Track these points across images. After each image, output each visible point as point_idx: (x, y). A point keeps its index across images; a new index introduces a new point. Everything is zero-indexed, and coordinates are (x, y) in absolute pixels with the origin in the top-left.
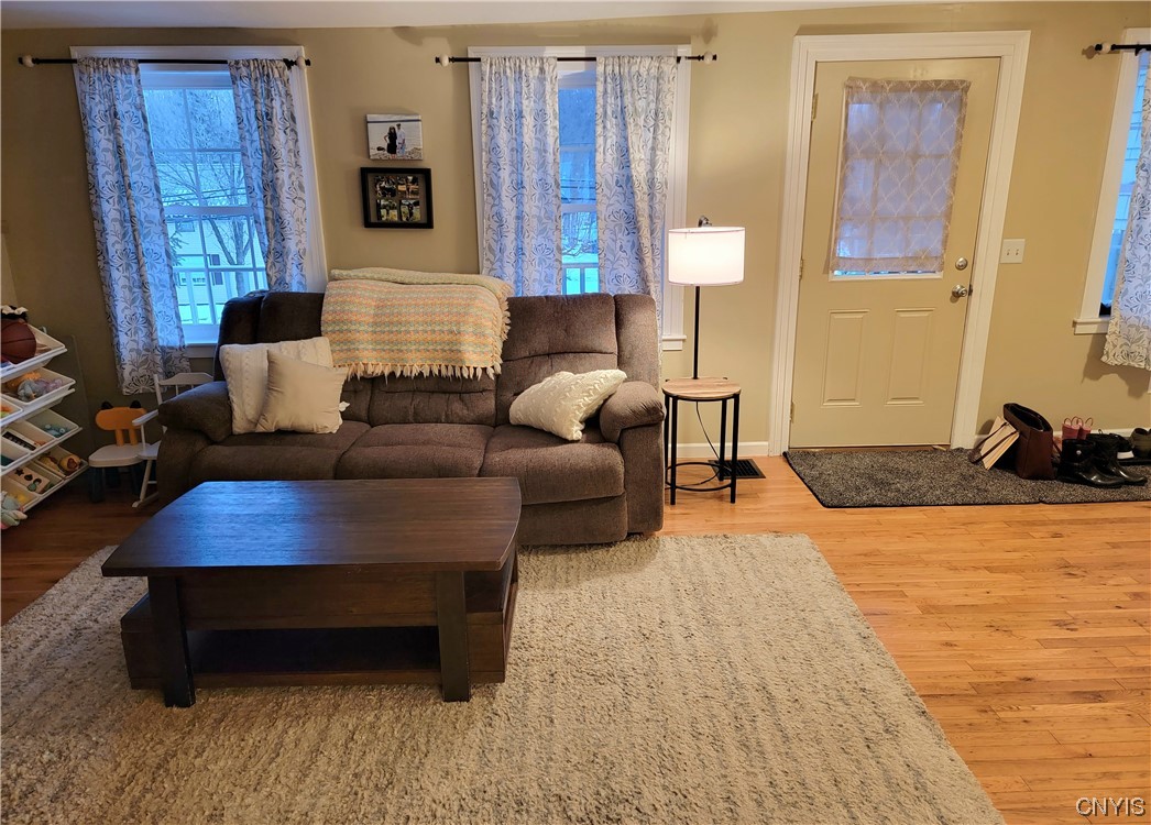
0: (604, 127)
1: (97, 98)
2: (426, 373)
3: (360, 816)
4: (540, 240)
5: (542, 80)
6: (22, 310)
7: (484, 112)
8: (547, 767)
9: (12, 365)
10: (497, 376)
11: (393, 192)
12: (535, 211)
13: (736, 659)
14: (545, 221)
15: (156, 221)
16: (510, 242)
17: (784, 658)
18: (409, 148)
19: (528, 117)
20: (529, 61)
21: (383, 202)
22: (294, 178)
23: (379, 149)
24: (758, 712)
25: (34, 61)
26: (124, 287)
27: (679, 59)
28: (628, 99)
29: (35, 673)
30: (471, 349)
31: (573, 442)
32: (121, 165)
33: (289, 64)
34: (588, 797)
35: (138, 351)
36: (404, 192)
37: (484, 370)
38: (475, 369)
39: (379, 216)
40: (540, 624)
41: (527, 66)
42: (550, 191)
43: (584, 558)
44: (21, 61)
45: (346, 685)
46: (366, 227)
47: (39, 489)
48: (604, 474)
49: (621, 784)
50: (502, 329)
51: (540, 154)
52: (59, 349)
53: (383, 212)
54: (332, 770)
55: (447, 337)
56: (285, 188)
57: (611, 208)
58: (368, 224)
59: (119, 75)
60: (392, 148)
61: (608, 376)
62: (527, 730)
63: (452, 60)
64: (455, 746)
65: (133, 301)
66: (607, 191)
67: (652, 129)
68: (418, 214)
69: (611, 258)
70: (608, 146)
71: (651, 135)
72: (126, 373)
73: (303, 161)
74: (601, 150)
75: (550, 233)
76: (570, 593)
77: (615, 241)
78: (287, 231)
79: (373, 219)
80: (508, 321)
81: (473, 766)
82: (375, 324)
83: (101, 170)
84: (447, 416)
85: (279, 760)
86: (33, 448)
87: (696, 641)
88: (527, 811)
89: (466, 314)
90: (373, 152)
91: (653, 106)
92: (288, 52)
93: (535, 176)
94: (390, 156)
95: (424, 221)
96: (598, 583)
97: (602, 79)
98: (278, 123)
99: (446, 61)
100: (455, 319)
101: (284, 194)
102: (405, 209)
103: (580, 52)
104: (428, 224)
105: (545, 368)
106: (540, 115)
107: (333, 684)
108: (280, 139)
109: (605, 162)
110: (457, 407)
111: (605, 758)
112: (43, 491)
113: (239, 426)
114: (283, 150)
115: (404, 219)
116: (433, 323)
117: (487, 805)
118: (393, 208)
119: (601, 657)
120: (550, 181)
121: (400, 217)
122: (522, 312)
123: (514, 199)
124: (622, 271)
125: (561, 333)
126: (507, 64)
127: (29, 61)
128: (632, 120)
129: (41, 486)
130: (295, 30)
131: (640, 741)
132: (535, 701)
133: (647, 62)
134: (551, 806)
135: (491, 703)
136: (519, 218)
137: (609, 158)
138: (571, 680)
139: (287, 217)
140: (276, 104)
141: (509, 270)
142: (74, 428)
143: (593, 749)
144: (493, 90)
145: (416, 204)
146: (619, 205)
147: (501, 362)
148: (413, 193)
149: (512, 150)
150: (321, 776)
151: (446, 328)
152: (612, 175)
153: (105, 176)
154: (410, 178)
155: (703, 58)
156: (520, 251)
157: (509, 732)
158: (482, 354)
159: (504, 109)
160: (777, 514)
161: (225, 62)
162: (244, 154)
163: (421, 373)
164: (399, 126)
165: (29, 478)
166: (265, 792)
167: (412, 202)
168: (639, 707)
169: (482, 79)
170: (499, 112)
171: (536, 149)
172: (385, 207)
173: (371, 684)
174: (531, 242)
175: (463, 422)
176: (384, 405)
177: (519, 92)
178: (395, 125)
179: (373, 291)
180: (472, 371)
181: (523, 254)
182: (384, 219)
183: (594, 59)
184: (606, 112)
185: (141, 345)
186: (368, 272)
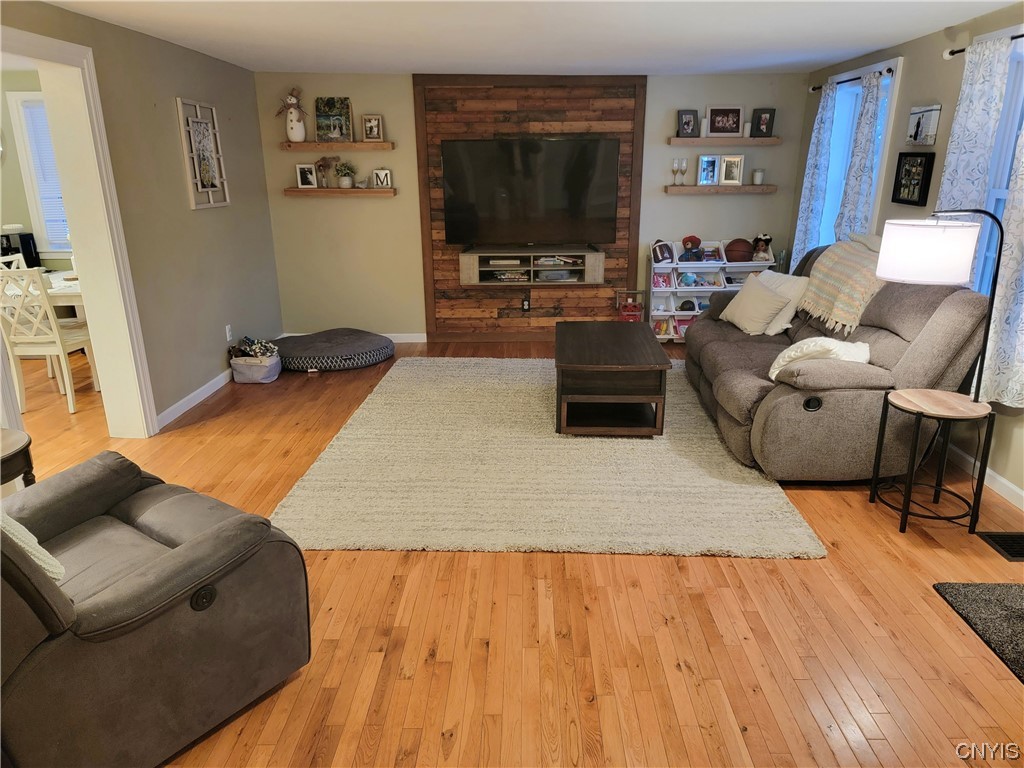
60: (916, 136)
147: (857, 324)
158: (847, 313)
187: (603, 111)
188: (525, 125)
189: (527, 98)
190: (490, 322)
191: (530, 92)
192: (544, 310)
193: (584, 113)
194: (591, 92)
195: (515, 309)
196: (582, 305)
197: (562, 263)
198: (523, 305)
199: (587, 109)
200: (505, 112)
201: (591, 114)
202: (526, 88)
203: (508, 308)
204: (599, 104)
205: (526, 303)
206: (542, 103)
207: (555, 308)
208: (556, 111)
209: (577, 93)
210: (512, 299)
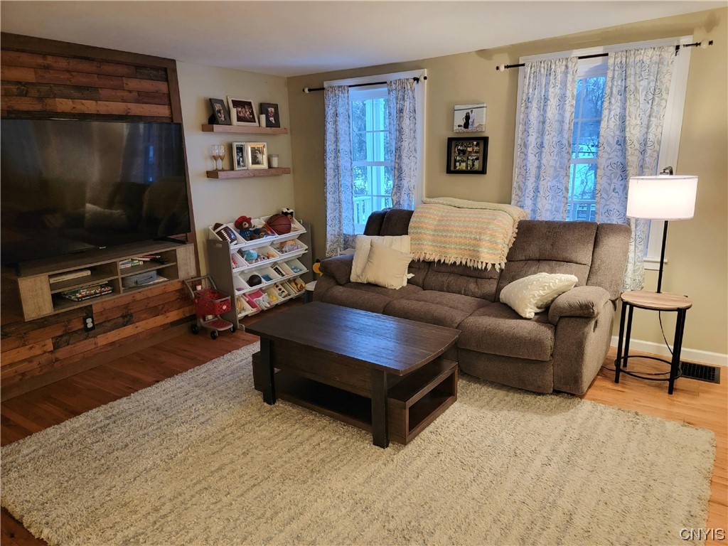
0: (610, 102)
1: (330, 106)
2: (458, 263)
3: (296, 479)
4: (554, 183)
5: (566, 73)
6: (291, 211)
7: (524, 98)
8: (395, 497)
9: (277, 235)
10: (501, 270)
11: (464, 152)
12: (552, 163)
13: (568, 490)
14: (559, 169)
15: (349, 169)
16: (531, 184)
17: (606, 503)
18: (476, 125)
19: (552, 100)
20: (557, 61)
21: (458, 158)
22: (411, 145)
23: (459, 126)
24: (552, 526)
25: (309, 90)
26: (332, 202)
27: (678, 48)
28: (631, 80)
29: (233, 373)
30: (486, 250)
31: (526, 319)
32: (337, 141)
33: (417, 79)
34: (404, 522)
35: (334, 235)
36: (471, 152)
37: (494, 265)
38: (487, 264)
39: (455, 167)
40: (457, 424)
41: (556, 65)
42: (564, 149)
43: (517, 397)
44: (304, 90)
45: (336, 419)
46: (447, 173)
47: (283, 296)
48: (536, 343)
49: (427, 524)
50: (510, 240)
51: (560, 124)
52: (303, 230)
53: (458, 164)
54: (301, 454)
55: (473, 242)
56: (406, 151)
57: (609, 161)
58: (449, 171)
59: (340, 94)
60: (466, 125)
61: (563, 278)
62: (401, 475)
63: (507, 67)
64: (360, 468)
65: (335, 210)
66: (607, 149)
67: (650, 102)
68: (477, 165)
69: (605, 196)
70: (612, 116)
71: (650, 106)
72: (328, 246)
73: (418, 135)
74: (606, 119)
75: (562, 178)
76: (490, 414)
77: (610, 184)
78: (403, 175)
79: (452, 169)
80: (515, 235)
81: (361, 480)
82: (435, 230)
83: (328, 143)
84: (465, 290)
85: (285, 441)
86: (283, 275)
87: (549, 470)
88: (368, 513)
89: (487, 228)
90: (456, 128)
91: (652, 84)
92: (416, 73)
93: (555, 139)
94: (465, 130)
95: (481, 169)
96: (513, 414)
97: (612, 68)
98: (406, 114)
99: (502, 68)
100: (479, 231)
101: (404, 155)
102: (470, 162)
103: (599, 50)
104: (483, 171)
105: (533, 269)
106: (563, 98)
107: (331, 416)
108: (406, 122)
109: (608, 128)
110: (472, 286)
111: (430, 507)
112: (284, 297)
113: (353, 278)
114: (407, 130)
115: (469, 168)
116: (466, 232)
117: (351, 501)
118: (463, 162)
119: (476, 454)
120: (565, 142)
121: (467, 167)
122: (526, 230)
123: (537, 155)
124: (612, 207)
125: (548, 247)
126: (542, 65)
127: (306, 90)
128: (632, 96)
129: (284, 294)
130: (423, 60)
131: (458, 507)
132: (419, 463)
133: (650, 52)
134: (381, 516)
135: (394, 454)
136: (539, 167)
137: (612, 125)
138: (447, 460)
139: (404, 167)
140: (407, 104)
141: (528, 202)
142: (305, 270)
143: (428, 500)
144: (531, 84)
145: (477, 159)
146: (616, 158)
147: (506, 261)
148: (476, 152)
149: (539, 123)
150: (294, 455)
151: (473, 236)
152: (613, 137)
153: (330, 146)
154: (475, 143)
155: (700, 44)
156: (537, 190)
157: (392, 472)
158: (493, 255)
159: (536, 96)
160: (704, 411)
161: (386, 83)
162: (390, 133)
163: (455, 263)
164: (472, 111)
165: (280, 289)
166: (270, 451)
167: (474, 158)
168: (475, 490)
169: (525, 77)
170: (532, 98)
171: (558, 121)
172: (459, 161)
173: (348, 423)
174: (546, 184)
175: (473, 295)
176: (433, 279)
177: (547, 84)
178: (469, 111)
179: (439, 211)
180: (484, 265)
181: (539, 192)
182: (457, 168)
183: (607, 55)
184: (612, 92)
185: (336, 232)
186: (441, 200)
187: (139, 93)
188: (50, 101)
189: (47, 68)
190: (44, 359)
191: (50, 60)
192: (113, 322)
193: (120, 93)
194: (121, 70)
195: (76, 332)
196: (151, 305)
197: (141, 263)
198: (86, 324)
199: (122, 88)
200: (19, 83)
201: (125, 94)
202: (44, 55)
203: (66, 333)
204: (134, 84)
205: (89, 321)
206: (67, 75)
207: (123, 317)
208: (87, 88)
209: (107, 68)
210: (69, 321)
